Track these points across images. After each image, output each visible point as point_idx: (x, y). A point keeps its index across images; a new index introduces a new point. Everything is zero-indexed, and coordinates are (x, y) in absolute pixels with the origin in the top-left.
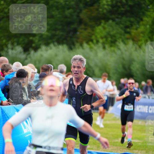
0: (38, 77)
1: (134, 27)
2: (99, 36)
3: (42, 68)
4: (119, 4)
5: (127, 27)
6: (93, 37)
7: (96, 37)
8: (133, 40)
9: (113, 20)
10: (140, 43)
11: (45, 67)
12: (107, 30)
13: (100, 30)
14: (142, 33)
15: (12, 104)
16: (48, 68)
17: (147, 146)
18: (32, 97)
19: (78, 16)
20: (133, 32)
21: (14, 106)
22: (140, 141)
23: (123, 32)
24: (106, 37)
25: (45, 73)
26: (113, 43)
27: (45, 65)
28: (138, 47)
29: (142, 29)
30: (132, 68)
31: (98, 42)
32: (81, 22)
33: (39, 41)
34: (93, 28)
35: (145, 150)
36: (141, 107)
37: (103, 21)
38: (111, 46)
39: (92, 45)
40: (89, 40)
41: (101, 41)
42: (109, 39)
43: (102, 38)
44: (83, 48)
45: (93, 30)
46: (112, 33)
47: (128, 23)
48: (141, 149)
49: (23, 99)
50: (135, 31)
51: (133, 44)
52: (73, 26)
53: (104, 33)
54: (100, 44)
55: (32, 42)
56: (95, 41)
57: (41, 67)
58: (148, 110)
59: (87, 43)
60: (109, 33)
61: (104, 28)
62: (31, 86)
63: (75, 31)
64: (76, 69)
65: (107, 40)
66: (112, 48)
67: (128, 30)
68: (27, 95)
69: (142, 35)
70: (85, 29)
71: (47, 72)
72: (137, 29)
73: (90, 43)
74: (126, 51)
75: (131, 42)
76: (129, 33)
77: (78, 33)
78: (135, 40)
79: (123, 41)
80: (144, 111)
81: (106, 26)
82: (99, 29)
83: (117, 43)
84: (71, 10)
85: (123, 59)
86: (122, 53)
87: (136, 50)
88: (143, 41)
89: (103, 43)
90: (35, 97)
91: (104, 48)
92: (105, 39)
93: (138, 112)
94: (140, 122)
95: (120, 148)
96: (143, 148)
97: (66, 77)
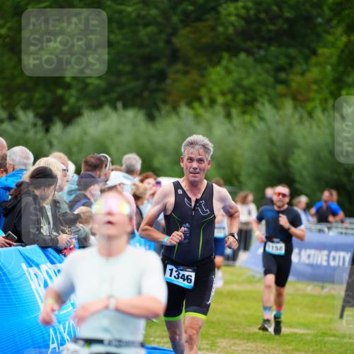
1: (298, 69)
2: (216, 90)
3: (87, 163)
4: (263, 16)
5: (280, 69)
6: (203, 92)
7: (210, 91)
8: (295, 99)
9: (249, 52)
10: (310, 105)
11: (92, 160)
12: (235, 75)
13: (219, 76)
14: (316, 82)
15: (15, 244)
16: (98, 162)
17: (325, 343)
18: (62, 227)
19: (168, 42)
20: (296, 80)
22: (309, 332)
23: (271, 80)
24: (231, 91)
26: (249, 105)
27: (92, 155)
28: (305, 116)
29: (314, 73)
30: (291, 162)
31: (213, 102)
32: (175, 56)
33: (78, 99)
34: (202, 70)
35: (321, 351)
36: (312, 252)
37: (225, 55)
38: (244, 112)
39: (201, 111)
40: (193, 98)
41: (220, 100)
42: (241, 97)
43: (223, 94)
44: (179, 118)
45: (203, 76)
46: (246, 83)
47: (283, 61)
48: (311, 349)
49: (40, 233)
50: (298, 78)
51: (295, 108)
52: (156, 66)
53: (228, 83)
54: (219, 109)
55: (61, 101)
56: (206, 101)
57: (83, 160)
58: (328, 261)
59: (189, 104)
60: (238, 84)
61: (228, 72)
62: (58, 202)
63: (162, 76)
64: (195, 164)
65: (234, 99)
66: (247, 118)
67: (283, 76)
68: (49, 223)
69: (315, 87)
70: (186, 73)
71: (98, 173)
72: (303, 74)
73: (196, 105)
74: (278, 123)
75: (288, 104)
76: (285, 82)
77: (168, 81)
78: (299, 99)
79: (270, 101)
80: (319, 262)
81: (232, 67)
82: (216, 73)
83: (258, 106)
84: (151, 29)
85: (272, 142)
86: (269, 129)
87: (301, 120)
88: (317, 102)
89: (226, 106)
90: (69, 227)
91: (228, 116)
92: (229, 97)
93: (304, 264)
94: (310, 288)
95: (264, 348)
96: (315, 348)
97: (140, 184)
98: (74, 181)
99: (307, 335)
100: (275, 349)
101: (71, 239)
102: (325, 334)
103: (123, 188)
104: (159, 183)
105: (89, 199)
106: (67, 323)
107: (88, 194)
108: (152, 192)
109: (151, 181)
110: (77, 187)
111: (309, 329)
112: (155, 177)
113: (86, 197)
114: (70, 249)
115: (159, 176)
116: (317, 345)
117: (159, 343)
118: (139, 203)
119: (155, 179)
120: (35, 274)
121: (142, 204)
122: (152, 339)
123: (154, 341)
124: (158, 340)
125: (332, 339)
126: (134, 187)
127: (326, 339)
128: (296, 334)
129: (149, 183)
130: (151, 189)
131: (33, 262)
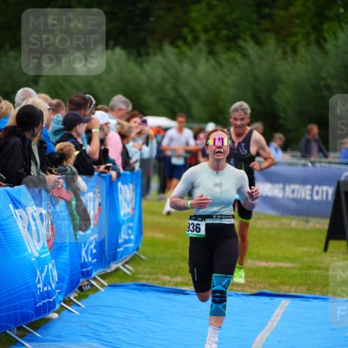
0: (61, 123)
1: (280, 3)
2: (198, 27)
3: (71, 102)
6: (185, 31)
7: (192, 31)
8: (277, 33)
10: (292, 40)
13: (201, 13)
14: (298, 16)
15: (4, 184)
17: (310, 276)
18: (49, 168)
20: (279, 15)
21: (8, 188)
22: (294, 265)
23: (254, 16)
24: (214, 27)
25: (77, 113)
26: (232, 41)
28: (288, 50)
29: (297, 7)
30: (275, 98)
31: (196, 39)
34: (185, 6)
35: (306, 284)
36: (296, 187)
38: (229, 49)
39: (185, 49)
41: (203, 37)
42: (224, 33)
43: (206, 30)
44: (164, 56)
45: (187, 12)
46: (229, 18)
48: (296, 282)
50: (282, 13)
51: (278, 43)
53: (211, 19)
54: (201, 45)
56: (190, 38)
57: (68, 99)
58: (311, 195)
59: (173, 43)
60: (222, 19)
62: (45, 143)
65: (217, 35)
66: (231, 54)
67: (266, 10)
68: (36, 164)
69: (297, 21)
70: (169, 10)
71: (83, 111)
72: (286, 8)
73: (180, 43)
74: (261, 58)
75: (271, 42)
76: (269, 17)
77: (152, 19)
78: (283, 34)
79: (254, 37)
80: (303, 196)
81: (214, 2)
83: (241, 42)
85: (256, 79)
86: (252, 64)
87: (284, 57)
88: (300, 36)
89: (210, 43)
90: (56, 167)
91: (212, 52)
92: (212, 33)
93: (289, 199)
94: (294, 223)
95: (250, 282)
96: (300, 281)
97: (125, 123)
98: (59, 121)
99: (293, 268)
100: (261, 283)
101: (59, 178)
102: (309, 267)
103: (108, 128)
104: (145, 122)
105: (76, 139)
106: (46, 267)
107: (74, 134)
108: (138, 130)
109: (137, 120)
110: (62, 127)
111: (294, 262)
112: (141, 115)
113: (72, 137)
114: (58, 189)
115: (145, 115)
116: (301, 278)
117: (148, 280)
118: (125, 142)
119: (141, 118)
120: (20, 216)
121: (128, 142)
122: (141, 276)
123: (143, 278)
124: (147, 276)
125: (316, 271)
126: (118, 126)
127: (311, 272)
128: (281, 267)
129: (135, 122)
130: (137, 127)
131: (20, 203)
